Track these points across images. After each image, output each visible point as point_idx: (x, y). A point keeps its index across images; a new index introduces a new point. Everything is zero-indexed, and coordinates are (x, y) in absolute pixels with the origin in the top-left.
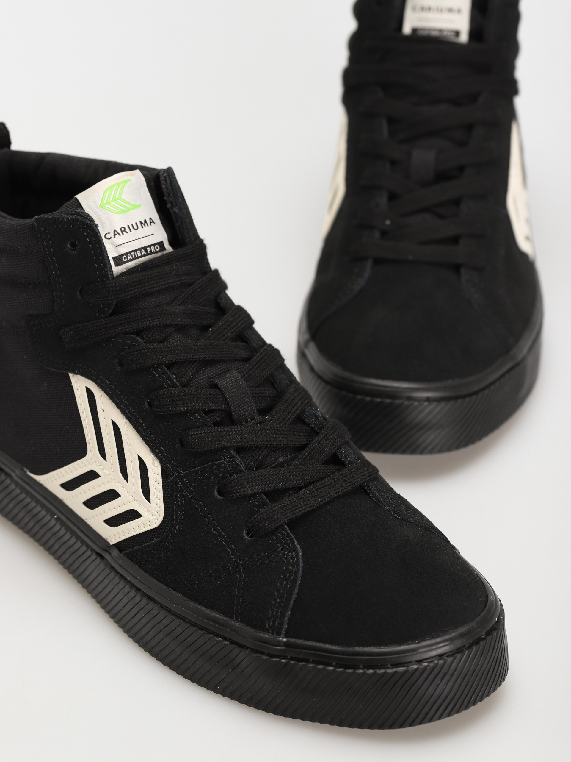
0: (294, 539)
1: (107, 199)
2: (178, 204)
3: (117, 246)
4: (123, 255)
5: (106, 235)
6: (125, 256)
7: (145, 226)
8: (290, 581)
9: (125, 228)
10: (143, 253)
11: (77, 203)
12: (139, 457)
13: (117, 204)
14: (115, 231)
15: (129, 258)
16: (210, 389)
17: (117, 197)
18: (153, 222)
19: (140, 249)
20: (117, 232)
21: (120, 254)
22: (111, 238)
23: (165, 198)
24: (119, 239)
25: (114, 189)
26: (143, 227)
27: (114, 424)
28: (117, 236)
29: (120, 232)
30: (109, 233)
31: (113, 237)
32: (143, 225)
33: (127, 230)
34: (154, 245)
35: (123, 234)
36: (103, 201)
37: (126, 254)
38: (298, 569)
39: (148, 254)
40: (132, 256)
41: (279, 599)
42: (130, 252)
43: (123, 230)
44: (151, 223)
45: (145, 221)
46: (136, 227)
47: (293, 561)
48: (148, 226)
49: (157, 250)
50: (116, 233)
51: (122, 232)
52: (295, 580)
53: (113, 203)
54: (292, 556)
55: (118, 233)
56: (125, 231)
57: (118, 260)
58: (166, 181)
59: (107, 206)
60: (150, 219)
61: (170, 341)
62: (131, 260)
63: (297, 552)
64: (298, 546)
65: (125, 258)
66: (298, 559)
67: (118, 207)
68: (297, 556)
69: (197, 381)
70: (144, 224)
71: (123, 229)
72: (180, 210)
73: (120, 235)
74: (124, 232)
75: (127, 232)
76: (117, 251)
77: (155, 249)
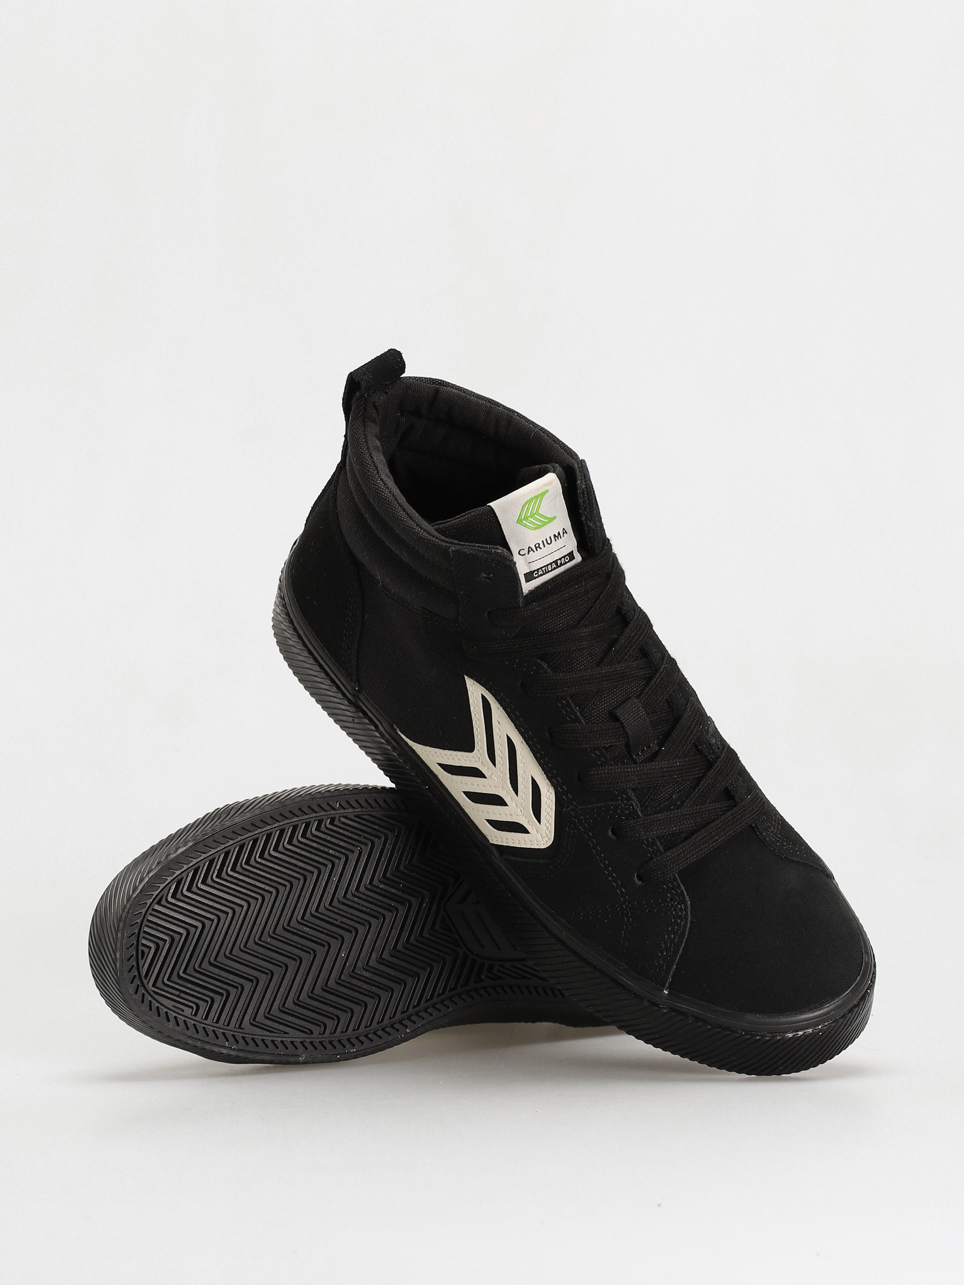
0: (684, 891)
1: (525, 514)
2: (593, 518)
3: (529, 563)
4: (535, 571)
5: (521, 550)
6: (536, 572)
7: (558, 539)
8: (678, 935)
9: (539, 544)
10: (553, 567)
11: (493, 514)
12: (532, 778)
13: (534, 519)
14: (529, 547)
15: (540, 573)
16: (612, 722)
17: (534, 512)
18: (566, 532)
19: (551, 564)
20: (531, 548)
21: (532, 570)
22: (525, 554)
23: (580, 511)
24: (533, 556)
25: (533, 503)
26: (556, 541)
27: (509, 739)
28: (531, 553)
29: (534, 549)
30: (523, 550)
31: (527, 553)
32: (556, 538)
33: (541, 546)
34: (564, 557)
35: (537, 550)
36: (520, 517)
37: (538, 570)
38: (686, 923)
39: (558, 567)
40: (543, 571)
41: (666, 952)
42: (541, 568)
43: (538, 547)
44: (564, 533)
45: (559, 534)
46: (549, 542)
47: (681, 914)
48: (561, 538)
49: (567, 561)
50: (530, 550)
51: (536, 548)
52: (683, 935)
53: (530, 519)
54: (681, 909)
55: (532, 550)
56: (539, 547)
57: (529, 576)
58: (583, 494)
59: (524, 522)
60: (564, 529)
61: (575, 665)
62: (541, 575)
63: (686, 906)
64: (687, 898)
65: (536, 574)
66: (687, 913)
67: (534, 523)
68: (686, 910)
69: (599, 711)
70: (558, 537)
71: (537, 545)
72: (595, 523)
73: (534, 551)
74: (538, 549)
75: (541, 548)
76: (529, 567)
77: (565, 560)
